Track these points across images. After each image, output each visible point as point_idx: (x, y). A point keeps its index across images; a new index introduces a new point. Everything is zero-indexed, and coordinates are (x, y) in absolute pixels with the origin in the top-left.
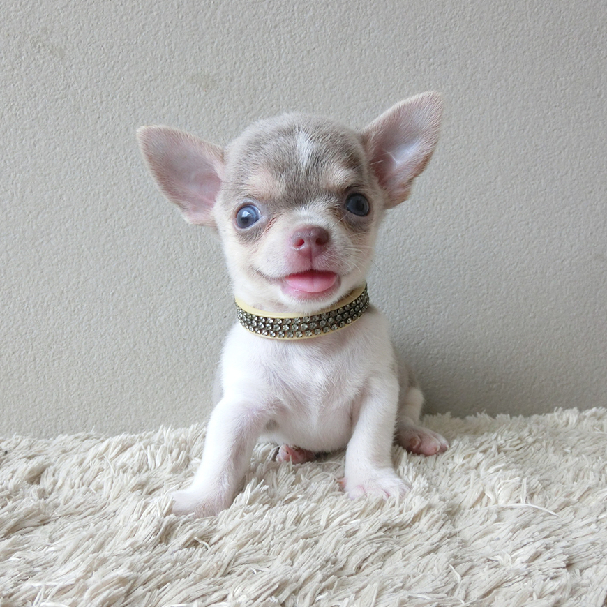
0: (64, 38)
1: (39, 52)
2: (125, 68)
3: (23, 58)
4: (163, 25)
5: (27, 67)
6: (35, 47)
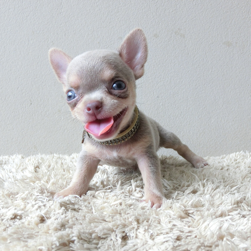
0: (185, 31)
1: (177, 36)
2: (203, 40)
3: (172, 38)
4: (215, 26)
5: (173, 41)
6: (176, 34)
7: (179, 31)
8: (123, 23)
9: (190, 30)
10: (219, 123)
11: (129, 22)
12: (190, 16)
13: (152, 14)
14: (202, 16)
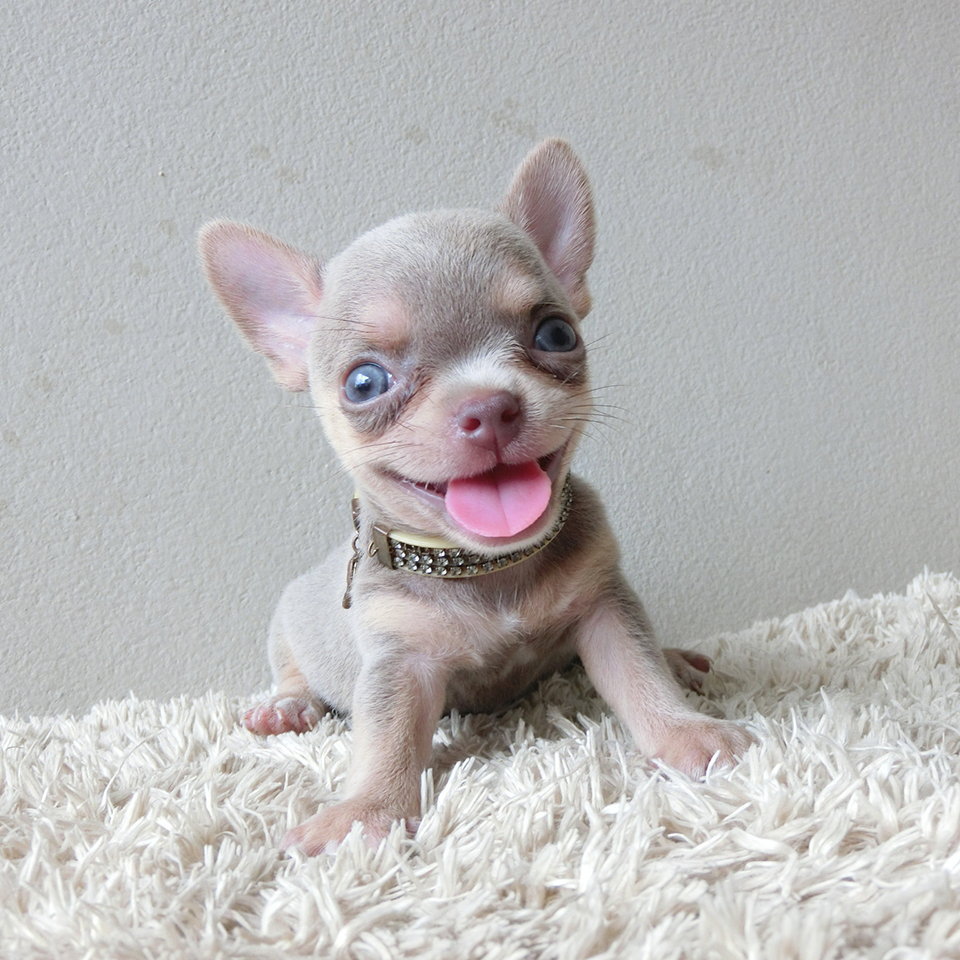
0: (534, 111)
1: (504, 131)
2: (612, 146)
3: (484, 141)
4: (653, 86)
5: (491, 152)
6: (498, 125)
7: (509, 112)
8: (265, 85)
9: (554, 103)
10: (713, 486)
11: (291, 78)
12: (549, 48)
13: (387, 44)
14: (596, 46)
